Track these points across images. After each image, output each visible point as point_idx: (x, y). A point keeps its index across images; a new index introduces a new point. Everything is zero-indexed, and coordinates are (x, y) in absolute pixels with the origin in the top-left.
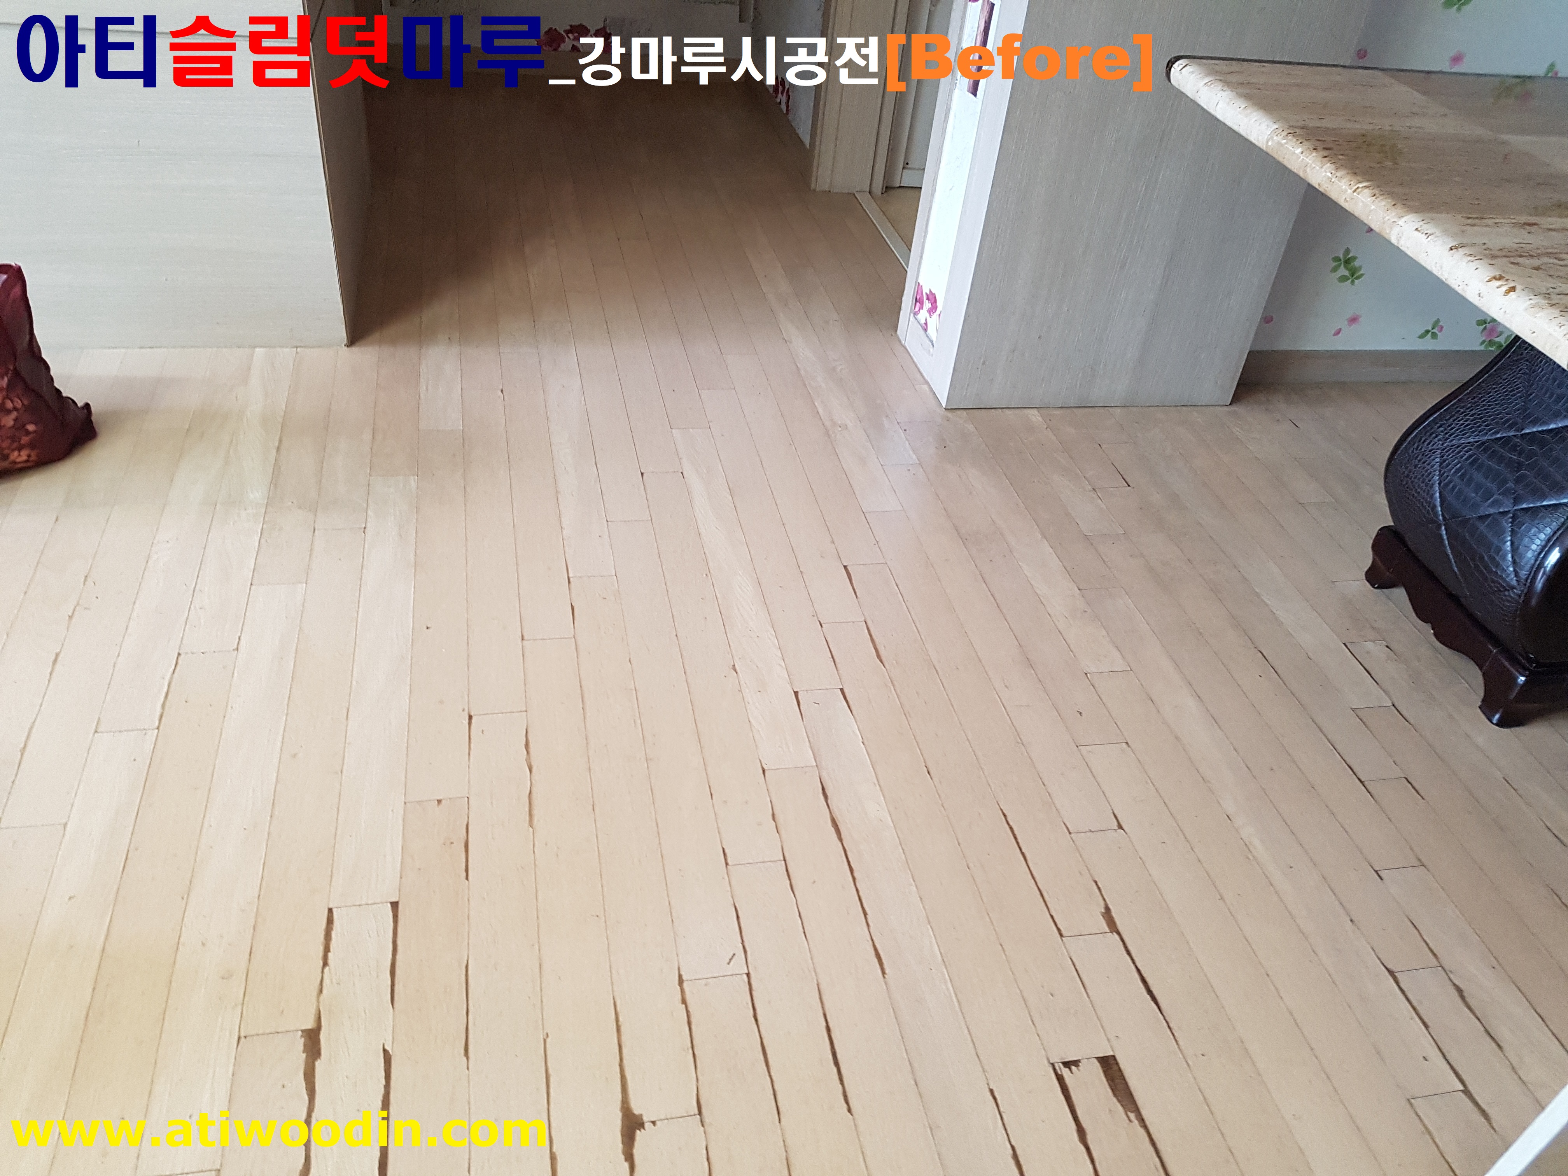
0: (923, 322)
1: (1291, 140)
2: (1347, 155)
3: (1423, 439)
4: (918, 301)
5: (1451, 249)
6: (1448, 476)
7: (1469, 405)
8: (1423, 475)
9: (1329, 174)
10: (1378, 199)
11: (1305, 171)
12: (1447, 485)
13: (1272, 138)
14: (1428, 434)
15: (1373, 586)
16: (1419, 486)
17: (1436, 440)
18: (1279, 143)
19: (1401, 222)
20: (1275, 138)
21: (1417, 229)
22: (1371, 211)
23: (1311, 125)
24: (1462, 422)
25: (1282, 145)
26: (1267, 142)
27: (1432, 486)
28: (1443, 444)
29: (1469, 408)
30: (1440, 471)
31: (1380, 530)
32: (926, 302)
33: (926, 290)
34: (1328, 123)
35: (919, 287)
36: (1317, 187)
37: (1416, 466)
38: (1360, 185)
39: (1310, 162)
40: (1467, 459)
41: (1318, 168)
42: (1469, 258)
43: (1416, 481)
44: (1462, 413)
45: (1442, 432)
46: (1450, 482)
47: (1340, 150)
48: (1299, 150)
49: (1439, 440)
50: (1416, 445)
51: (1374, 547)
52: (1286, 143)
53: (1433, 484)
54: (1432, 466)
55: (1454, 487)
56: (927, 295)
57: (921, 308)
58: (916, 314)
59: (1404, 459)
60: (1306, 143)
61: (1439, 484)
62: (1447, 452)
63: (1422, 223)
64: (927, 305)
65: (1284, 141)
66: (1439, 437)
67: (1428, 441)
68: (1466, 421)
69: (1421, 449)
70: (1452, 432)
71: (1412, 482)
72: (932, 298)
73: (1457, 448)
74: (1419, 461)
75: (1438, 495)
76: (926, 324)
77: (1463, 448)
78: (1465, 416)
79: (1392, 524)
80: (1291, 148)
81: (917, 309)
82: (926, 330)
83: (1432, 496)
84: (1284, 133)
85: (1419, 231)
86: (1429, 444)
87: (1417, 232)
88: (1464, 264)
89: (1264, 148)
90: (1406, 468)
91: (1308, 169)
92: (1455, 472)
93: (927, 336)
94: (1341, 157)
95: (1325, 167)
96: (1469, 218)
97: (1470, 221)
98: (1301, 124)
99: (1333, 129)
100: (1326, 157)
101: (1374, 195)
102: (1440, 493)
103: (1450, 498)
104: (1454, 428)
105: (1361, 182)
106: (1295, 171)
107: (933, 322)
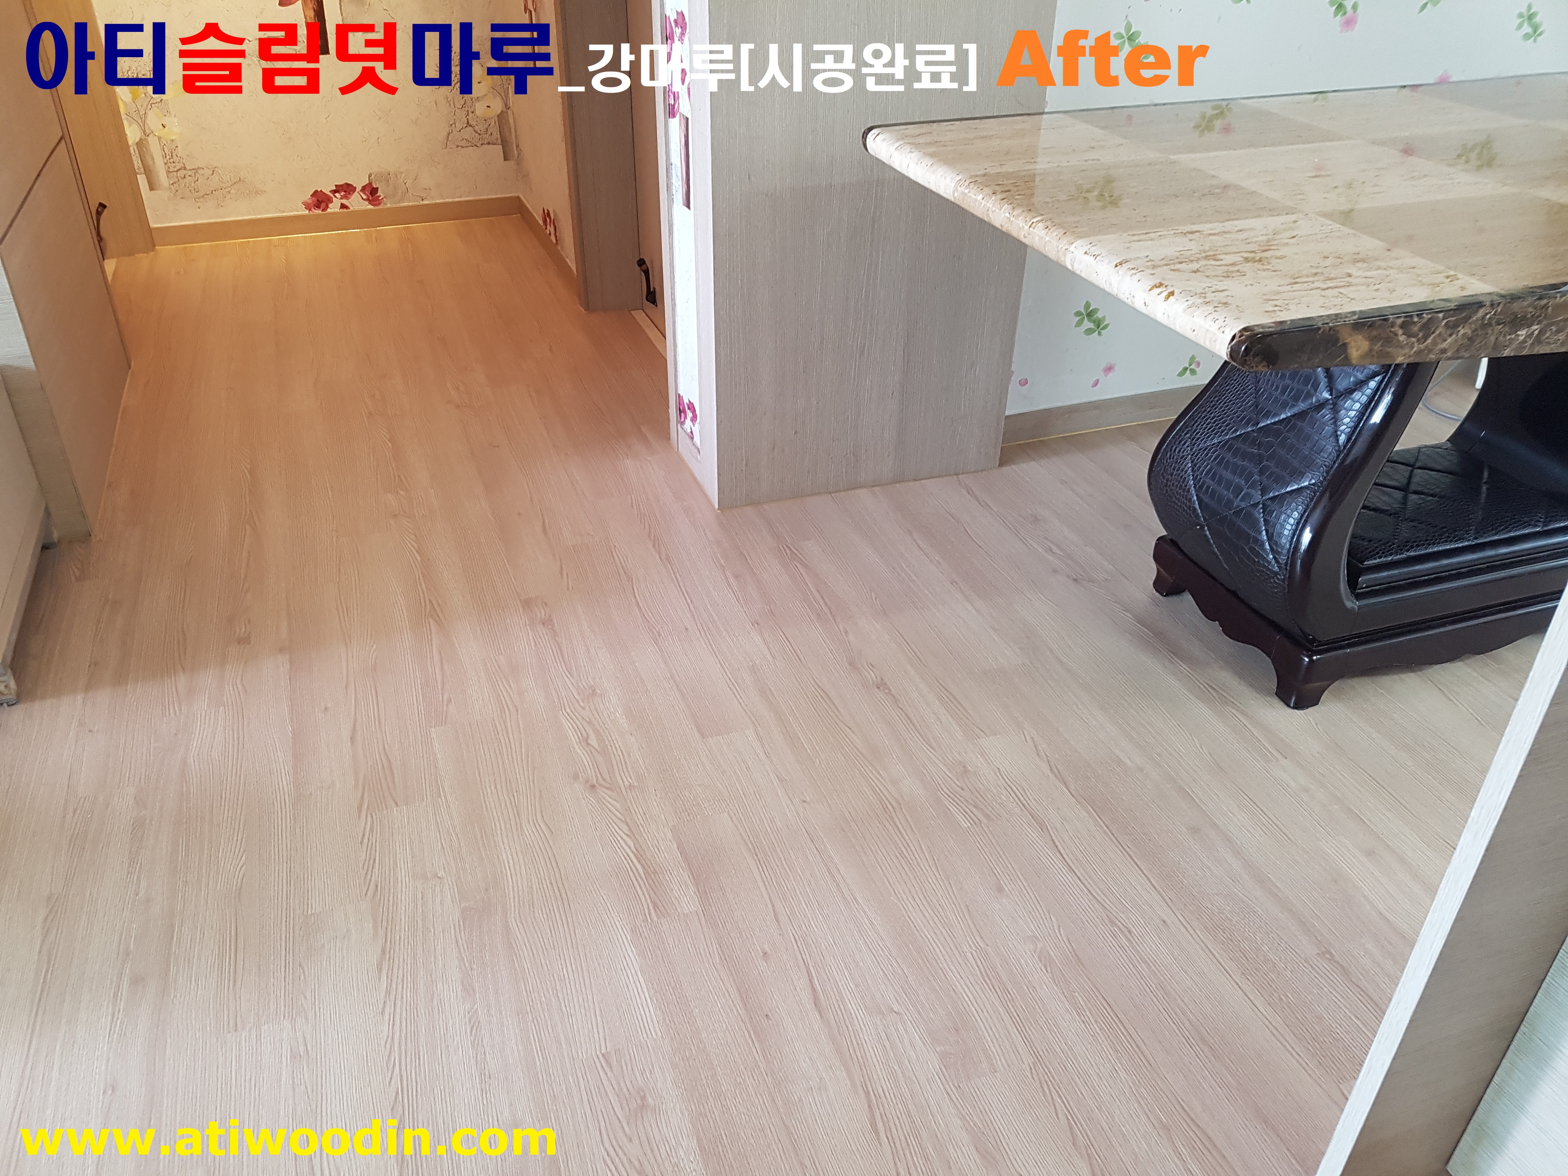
0: (689, 431)
1: (972, 189)
2: (1024, 195)
3: (1174, 448)
4: (681, 411)
5: (1116, 266)
6: (1201, 478)
7: (1209, 409)
8: (1179, 482)
9: (1007, 215)
10: (1051, 231)
11: (988, 215)
12: (1201, 487)
13: (957, 189)
14: (1177, 443)
15: (1162, 594)
16: (1177, 493)
17: (1185, 446)
18: (963, 192)
19: (1072, 248)
20: (959, 189)
21: (1086, 253)
22: (1046, 243)
23: (992, 172)
24: (1204, 426)
25: (966, 194)
26: (954, 195)
27: (1188, 491)
28: (1191, 450)
29: (1209, 411)
30: (1193, 475)
31: (1158, 540)
32: (688, 412)
33: (686, 401)
34: (1008, 168)
35: (679, 398)
36: (1000, 228)
37: (1172, 475)
38: (1035, 220)
39: (991, 206)
40: (1215, 459)
41: (997, 210)
42: (1133, 271)
43: (1174, 488)
44: (1204, 417)
45: (1189, 438)
46: (1204, 484)
47: (1017, 191)
48: (980, 197)
49: (1188, 447)
50: (1169, 454)
51: (1156, 557)
52: (969, 192)
53: (1189, 489)
54: (1186, 472)
55: (1208, 487)
56: (688, 405)
57: (686, 418)
58: (683, 423)
59: (1161, 470)
60: (985, 189)
61: (1195, 487)
62: (1196, 456)
63: (1089, 246)
64: (690, 414)
65: (967, 191)
66: (1187, 444)
67: (1178, 449)
68: (1208, 424)
69: (1173, 458)
70: (1198, 436)
71: (1171, 490)
72: (691, 406)
73: (1204, 450)
74: (1174, 469)
75: (1195, 498)
76: (692, 432)
77: (1210, 450)
78: (1207, 420)
79: (1165, 533)
80: (973, 196)
81: (682, 419)
82: (692, 438)
83: (1190, 500)
84: (967, 184)
85: (1088, 254)
86: (1179, 452)
87: (1086, 255)
88: (1128, 277)
89: (953, 200)
90: (1164, 478)
91: (990, 213)
92: (1206, 474)
93: (694, 444)
94: (1018, 197)
95: (1003, 209)
96: (1134, 235)
97: (1135, 238)
98: (982, 172)
99: (1013, 173)
100: (1003, 199)
101: (1047, 227)
102: (1197, 495)
103: (1206, 499)
104: (1199, 432)
105: (1035, 217)
106: (980, 216)
107: (696, 430)
